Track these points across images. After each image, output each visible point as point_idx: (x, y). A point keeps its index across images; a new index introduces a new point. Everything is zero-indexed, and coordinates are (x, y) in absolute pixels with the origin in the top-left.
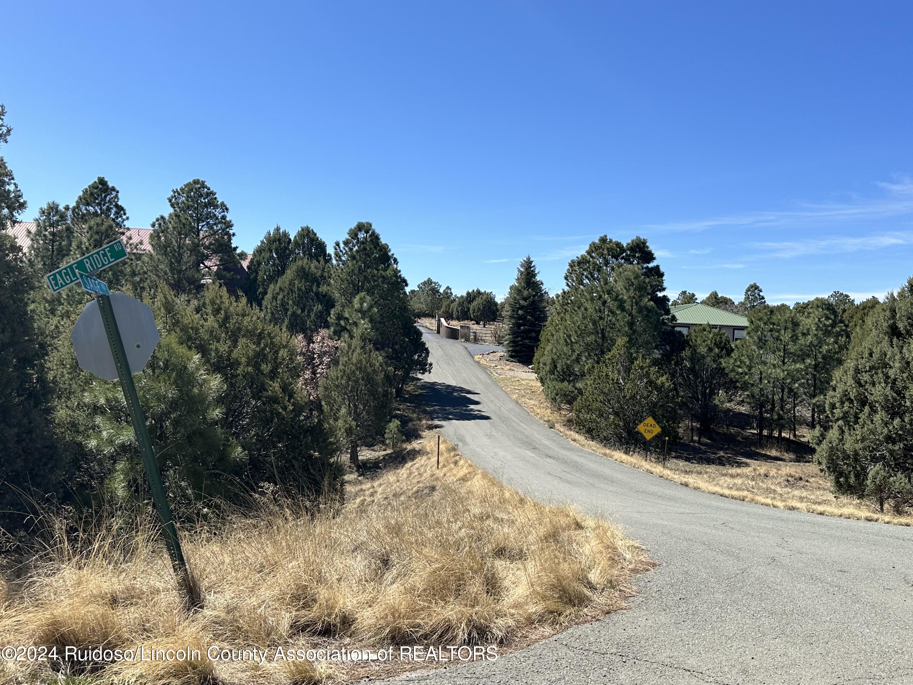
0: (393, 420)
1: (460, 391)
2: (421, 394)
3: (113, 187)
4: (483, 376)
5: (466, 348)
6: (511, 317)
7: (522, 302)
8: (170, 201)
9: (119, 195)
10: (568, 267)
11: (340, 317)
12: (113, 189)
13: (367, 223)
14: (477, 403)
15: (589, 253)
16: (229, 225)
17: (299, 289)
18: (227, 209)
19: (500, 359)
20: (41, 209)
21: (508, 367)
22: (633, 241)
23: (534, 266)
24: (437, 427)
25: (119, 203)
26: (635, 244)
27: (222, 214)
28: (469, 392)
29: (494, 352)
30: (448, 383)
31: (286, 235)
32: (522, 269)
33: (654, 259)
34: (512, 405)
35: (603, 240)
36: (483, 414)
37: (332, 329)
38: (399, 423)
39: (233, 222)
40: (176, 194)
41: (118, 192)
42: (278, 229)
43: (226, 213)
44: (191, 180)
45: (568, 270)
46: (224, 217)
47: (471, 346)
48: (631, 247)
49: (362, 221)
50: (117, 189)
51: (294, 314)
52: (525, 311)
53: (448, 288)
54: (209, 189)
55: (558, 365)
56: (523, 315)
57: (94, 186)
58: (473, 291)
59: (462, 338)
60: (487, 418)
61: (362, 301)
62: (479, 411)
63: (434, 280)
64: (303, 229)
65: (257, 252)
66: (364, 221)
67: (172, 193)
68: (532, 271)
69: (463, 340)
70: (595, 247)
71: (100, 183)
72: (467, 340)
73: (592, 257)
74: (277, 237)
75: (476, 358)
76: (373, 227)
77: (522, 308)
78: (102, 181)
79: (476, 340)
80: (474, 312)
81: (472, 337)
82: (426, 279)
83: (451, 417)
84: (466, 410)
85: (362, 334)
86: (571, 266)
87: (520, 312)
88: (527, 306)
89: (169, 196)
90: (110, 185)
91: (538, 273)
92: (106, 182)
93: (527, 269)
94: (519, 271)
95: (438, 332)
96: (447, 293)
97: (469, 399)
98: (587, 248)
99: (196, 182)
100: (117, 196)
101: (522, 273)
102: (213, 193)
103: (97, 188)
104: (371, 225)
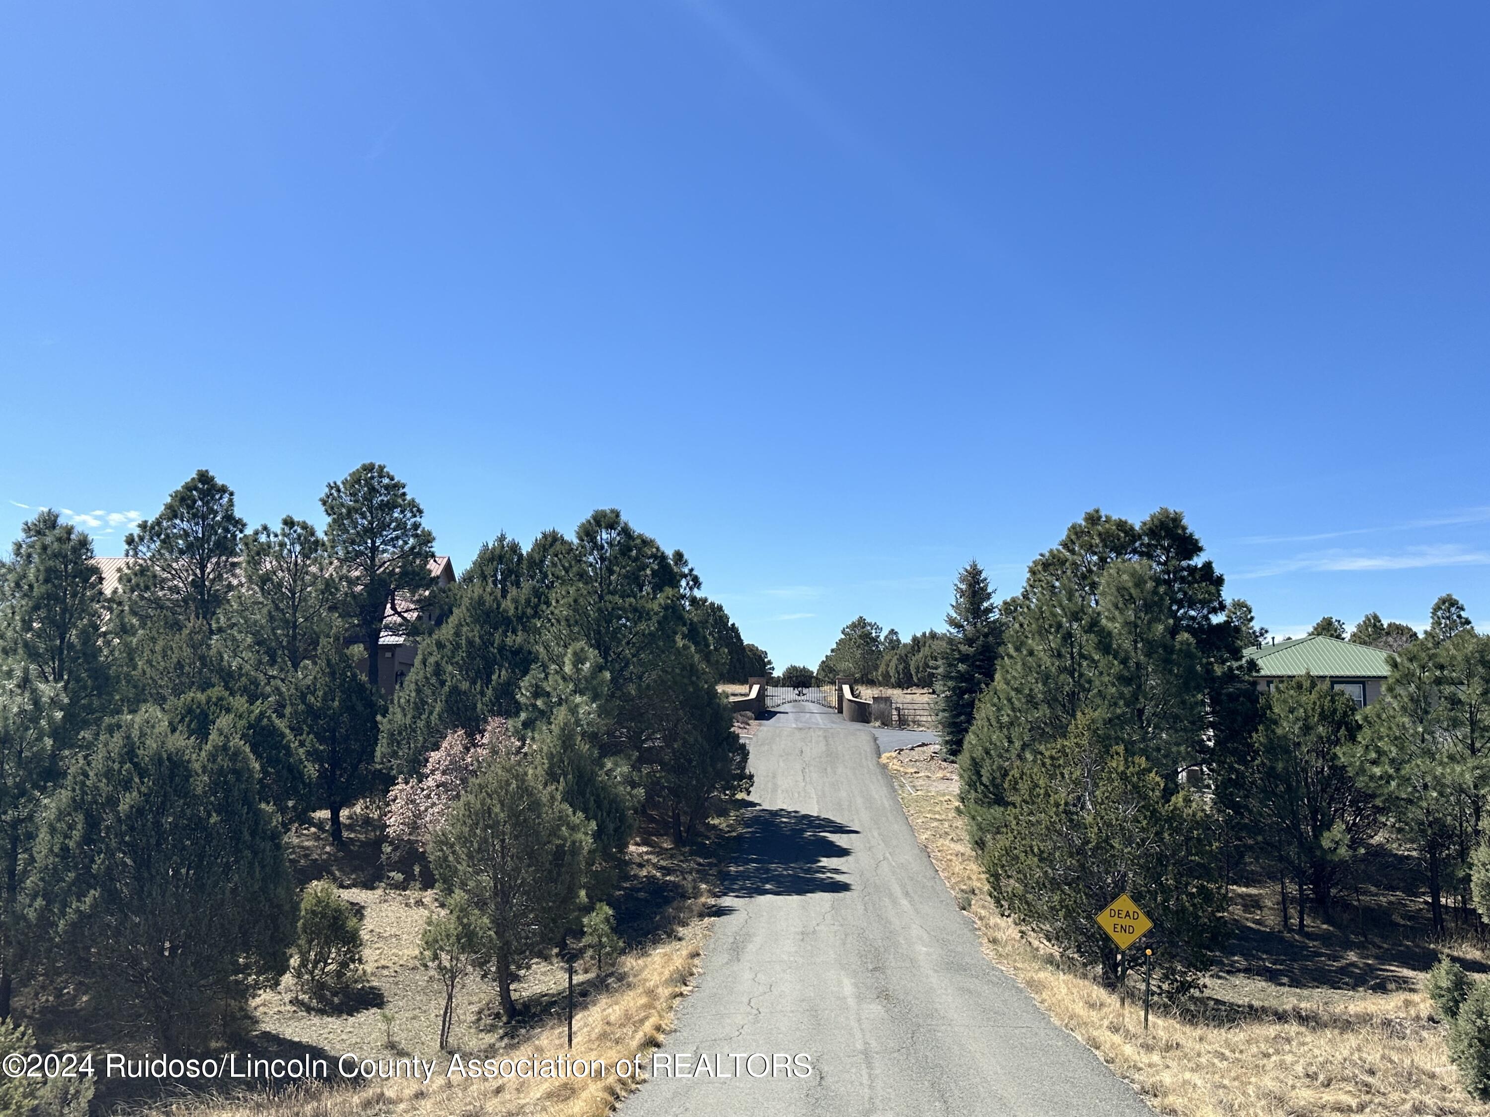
0: (598, 906)
1: (820, 826)
2: (740, 837)
3: (223, 486)
4: (879, 792)
5: (875, 739)
6: (947, 677)
7: (964, 648)
8: (324, 503)
9: (235, 498)
10: (1028, 575)
11: (538, 692)
12: (223, 490)
13: (612, 511)
14: (843, 852)
15: (1065, 545)
16: (427, 539)
17: (470, 643)
18: (420, 511)
19: (932, 758)
20: (26, 524)
21: (940, 774)
22: (1153, 517)
23: (986, 579)
24: (720, 912)
25: (238, 513)
26: (1156, 522)
27: (413, 520)
28: (841, 829)
29: (923, 745)
30: (803, 812)
31: (514, 548)
32: (963, 587)
33: (1200, 549)
34: (908, 856)
35: (1093, 519)
36: (838, 878)
37: (523, 716)
38: (611, 912)
39: (434, 534)
40: (333, 491)
41: (232, 494)
42: (502, 538)
43: (418, 519)
44: (358, 466)
45: (1029, 579)
46: (416, 526)
47: (887, 736)
48: (1150, 529)
49: (601, 508)
50: (231, 489)
51: (455, 690)
52: (972, 665)
53: (892, 632)
54: (392, 479)
55: (983, 772)
56: (968, 672)
57: (189, 488)
58: (924, 634)
59: (876, 719)
60: (844, 887)
61: (579, 659)
62: (836, 871)
63: (868, 620)
64: (545, 536)
65: (465, 580)
66: (606, 507)
67: (327, 490)
68: (982, 589)
69: (878, 724)
70: (1076, 534)
71: (200, 481)
72: (886, 723)
73: (1073, 552)
74: (497, 552)
75: (884, 759)
76: (623, 518)
77: (964, 658)
78: (204, 477)
79: (903, 723)
80: (917, 672)
81: (895, 718)
82: (855, 619)
83: (768, 886)
84: (808, 871)
85: (565, 724)
86: (1033, 572)
87: (961, 667)
88: (974, 656)
89: (323, 495)
90: (219, 481)
91: (994, 591)
92: (212, 478)
93: (970, 585)
94: (958, 589)
95: (840, 711)
96: (891, 641)
97: (831, 843)
98: (1063, 536)
99: (369, 468)
100: (231, 500)
101: (962, 593)
102: (397, 486)
103: (196, 488)
104: (618, 515)
